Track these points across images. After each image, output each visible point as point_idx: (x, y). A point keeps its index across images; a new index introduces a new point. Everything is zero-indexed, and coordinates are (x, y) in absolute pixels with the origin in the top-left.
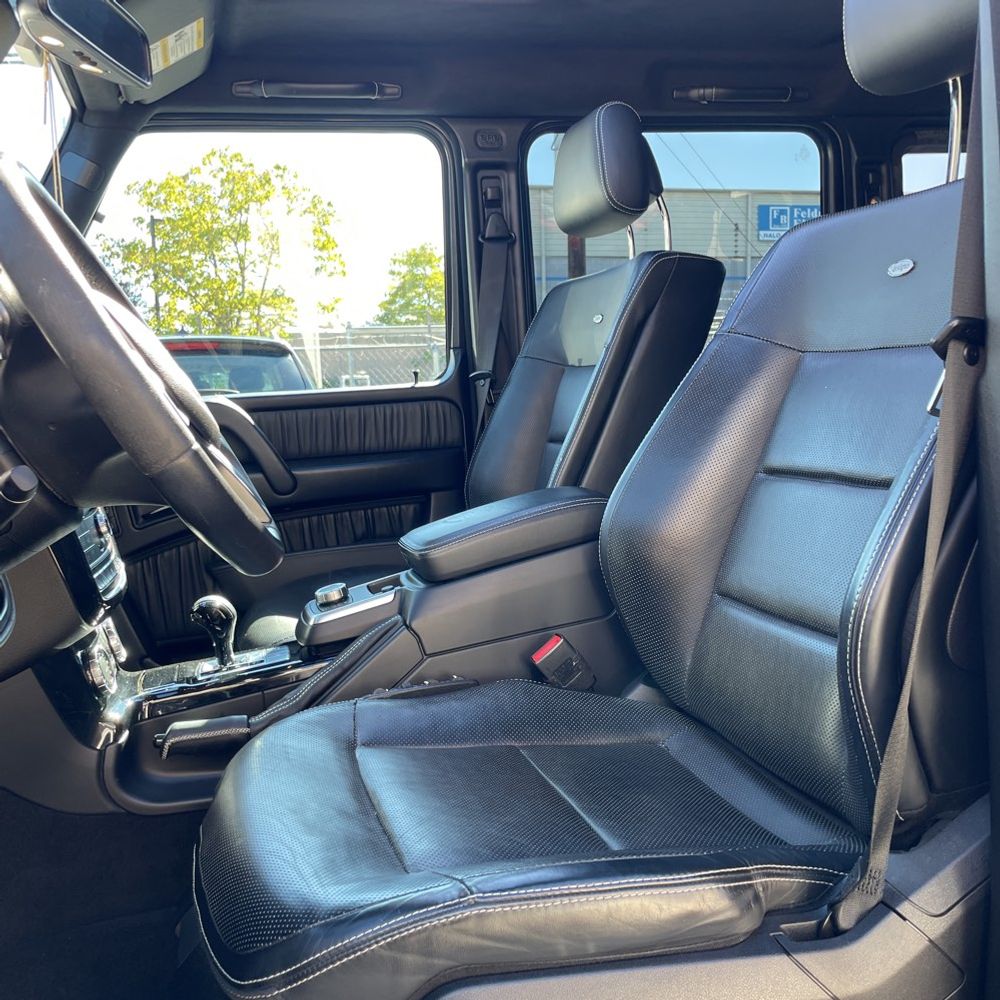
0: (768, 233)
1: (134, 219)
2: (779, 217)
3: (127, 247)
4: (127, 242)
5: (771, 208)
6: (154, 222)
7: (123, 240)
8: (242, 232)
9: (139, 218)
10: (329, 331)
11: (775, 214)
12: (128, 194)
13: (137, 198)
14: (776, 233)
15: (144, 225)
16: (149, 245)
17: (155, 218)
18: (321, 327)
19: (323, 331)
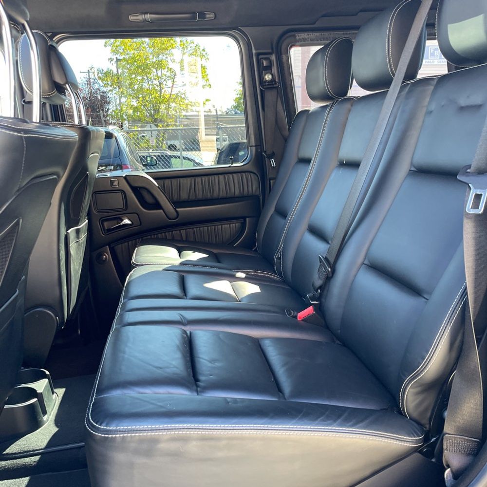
0: (428, 60)
1: (109, 59)
2: (434, 52)
3: (105, 73)
4: (105, 71)
5: (430, 47)
6: (118, 60)
7: (103, 70)
8: (159, 65)
9: (111, 59)
10: (209, 114)
11: (432, 50)
12: (106, 46)
13: (110, 48)
14: (432, 60)
15: (113, 62)
16: (115, 71)
17: (118, 58)
18: (205, 112)
19: (206, 114)
